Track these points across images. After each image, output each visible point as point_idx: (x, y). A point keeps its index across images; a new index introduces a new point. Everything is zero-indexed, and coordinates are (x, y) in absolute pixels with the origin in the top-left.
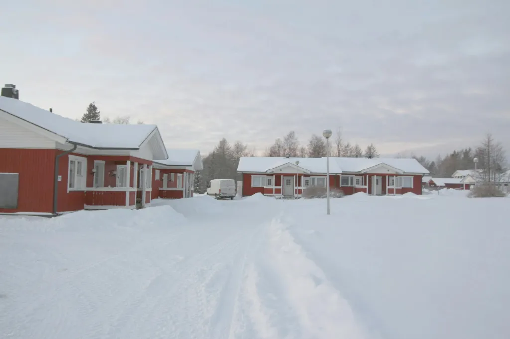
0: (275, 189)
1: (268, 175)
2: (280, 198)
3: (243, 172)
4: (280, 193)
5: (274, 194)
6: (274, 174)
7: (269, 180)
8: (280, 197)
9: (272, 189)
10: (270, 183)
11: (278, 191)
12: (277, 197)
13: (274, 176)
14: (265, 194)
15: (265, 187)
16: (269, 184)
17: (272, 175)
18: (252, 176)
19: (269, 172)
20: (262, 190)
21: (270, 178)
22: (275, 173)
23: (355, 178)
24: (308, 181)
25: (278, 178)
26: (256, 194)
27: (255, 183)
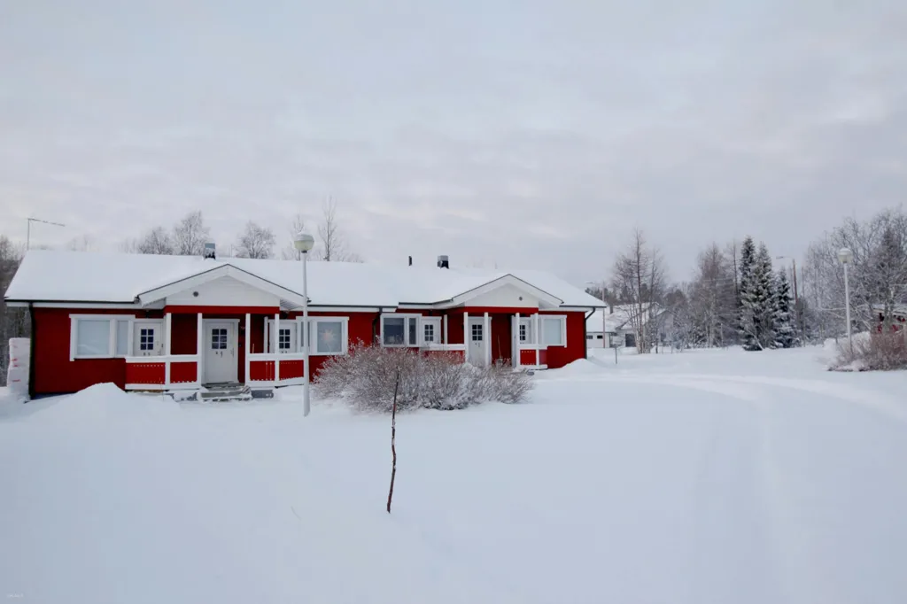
0: (173, 365)
1: (141, 314)
2: (193, 398)
3: (31, 302)
4: (193, 378)
5: (168, 385)
6: (168, 309)
7: (143, 332)
8: (191, 393)
9: (159, 368)
10: (147, 340)
11: (185, 373)
12: (178, 395)
13: (169, 316)
14: (128, 386)
15: (130, 359)
16: (143, 347)
17: (156, 314)
18: (73, 317)
19: (147, 302)
20: (118, 372)
21: (147, 324)
22: (170, 302)
23: (422, 321)
24: (288, 332)
25: (184, 322)
26: (93, 387)
27: (87, 342)
